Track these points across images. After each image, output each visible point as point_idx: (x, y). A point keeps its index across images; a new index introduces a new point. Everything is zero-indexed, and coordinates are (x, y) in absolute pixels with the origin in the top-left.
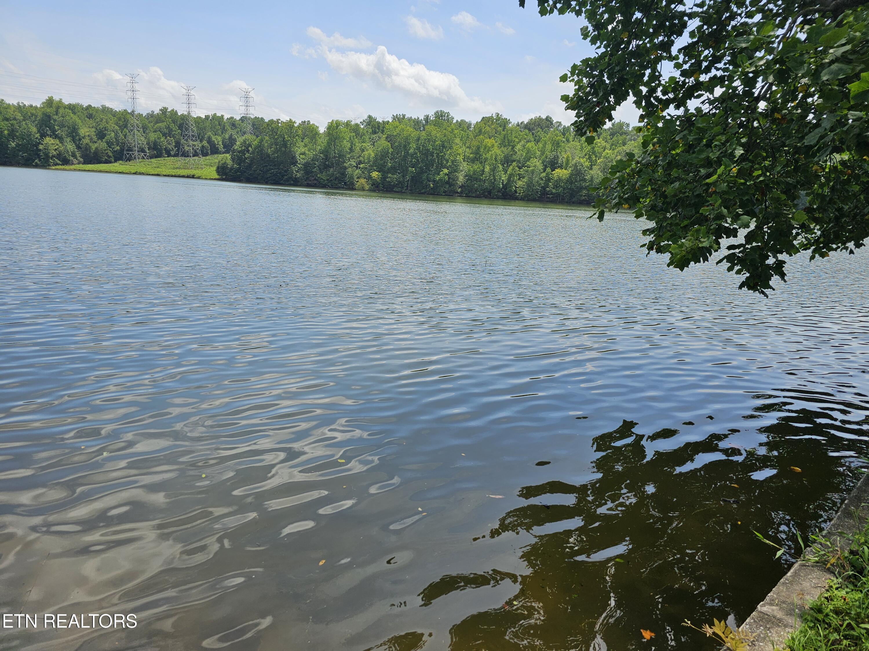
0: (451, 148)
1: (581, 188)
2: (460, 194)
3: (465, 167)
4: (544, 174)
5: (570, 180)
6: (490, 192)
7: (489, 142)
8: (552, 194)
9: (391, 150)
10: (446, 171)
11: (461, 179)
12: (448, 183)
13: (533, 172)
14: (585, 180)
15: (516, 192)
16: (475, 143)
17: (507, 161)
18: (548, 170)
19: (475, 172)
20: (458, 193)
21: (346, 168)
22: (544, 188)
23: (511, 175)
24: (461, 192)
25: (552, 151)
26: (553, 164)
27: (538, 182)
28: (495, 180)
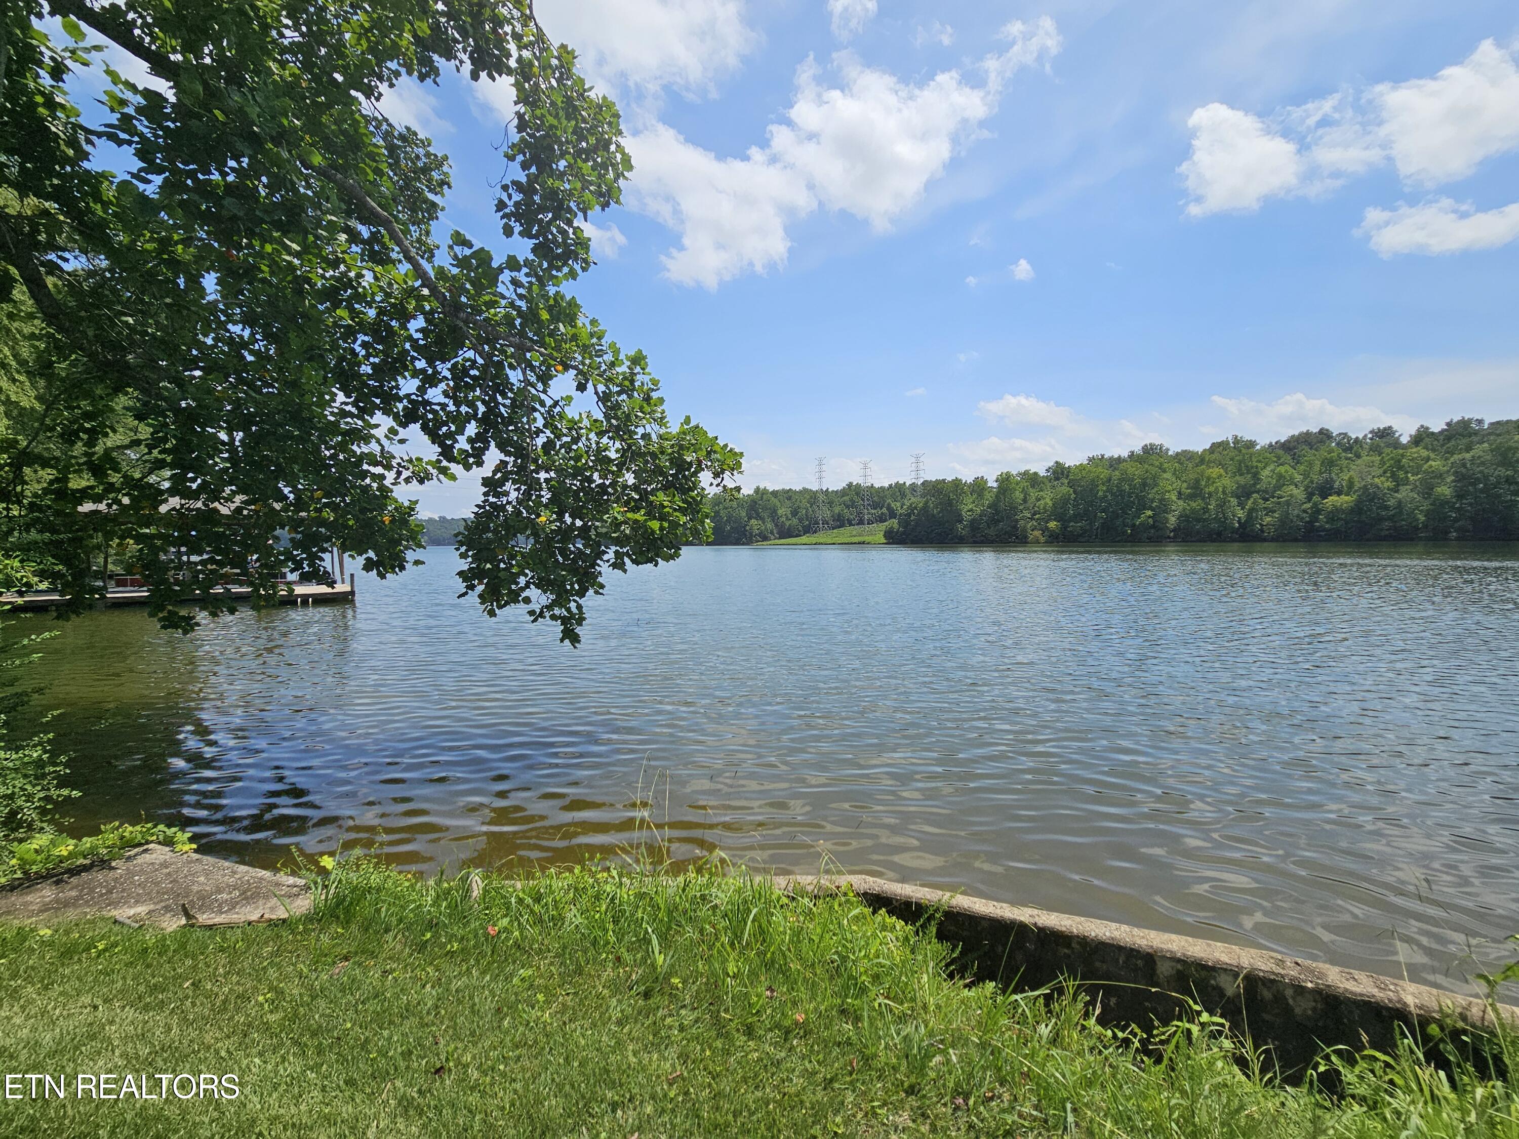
0: (1156, 485)
1: (1381, 519)
2: (1174, 540)
3: (1178, 506)
4: (1308, 505)
5: (1357, 509)
6: (1219, 534)
7: (1215, 471)
8: (1325, 530)
9: (1073, 496)
10: (1149, 513)
11: (1172, 520)
12: (1153, 526)
13: (1288, 503)
14: (1387, 508)
15: (1262, 531)
16: (1192, 476)
17: (1243, 494)
18: (1316, 498)
19: (1193, 511)
20: (1169, 537)
21: (1017, 521)
22: (1311, 522)
23: (1251, 510)
24: (1175, 537)
25: (1321, 473)
26: (1326, 490)
27: (1298, 516)
28: (1226, 519)
